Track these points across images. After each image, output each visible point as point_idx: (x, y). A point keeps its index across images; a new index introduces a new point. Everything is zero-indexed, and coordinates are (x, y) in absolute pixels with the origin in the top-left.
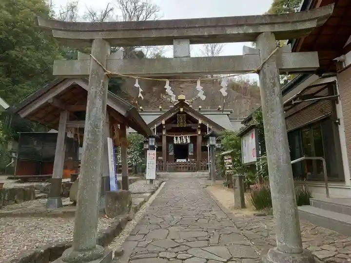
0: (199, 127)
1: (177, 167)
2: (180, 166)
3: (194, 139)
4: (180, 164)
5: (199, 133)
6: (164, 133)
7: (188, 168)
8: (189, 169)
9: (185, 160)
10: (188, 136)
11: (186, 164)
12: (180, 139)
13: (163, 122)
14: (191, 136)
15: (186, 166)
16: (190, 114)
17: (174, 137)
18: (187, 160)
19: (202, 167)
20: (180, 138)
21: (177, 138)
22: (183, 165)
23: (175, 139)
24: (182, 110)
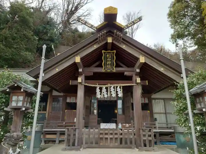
0: (138, 71)
1: (102, 138)
2: (106, 136)
3: (128, 91)
4: (107, 132)
5: (139, 80)
6: (80, 80)
7: (119, 140)
8: (121, 143)
9: (113, 126)
10: (119, 85)
11: (116, 134)
12: (107, 91)
13: (78, 59)
14: (123, 87)
15: (116, 136)
16: (124, 47)
17: (96, 88)
18: (117, 125)
19: (144, 141)
20: (107, 88)
21: (101, 89)
22: (111, 134)
23: (98, 90)
24: (110, 40)
